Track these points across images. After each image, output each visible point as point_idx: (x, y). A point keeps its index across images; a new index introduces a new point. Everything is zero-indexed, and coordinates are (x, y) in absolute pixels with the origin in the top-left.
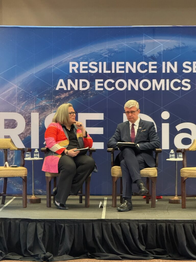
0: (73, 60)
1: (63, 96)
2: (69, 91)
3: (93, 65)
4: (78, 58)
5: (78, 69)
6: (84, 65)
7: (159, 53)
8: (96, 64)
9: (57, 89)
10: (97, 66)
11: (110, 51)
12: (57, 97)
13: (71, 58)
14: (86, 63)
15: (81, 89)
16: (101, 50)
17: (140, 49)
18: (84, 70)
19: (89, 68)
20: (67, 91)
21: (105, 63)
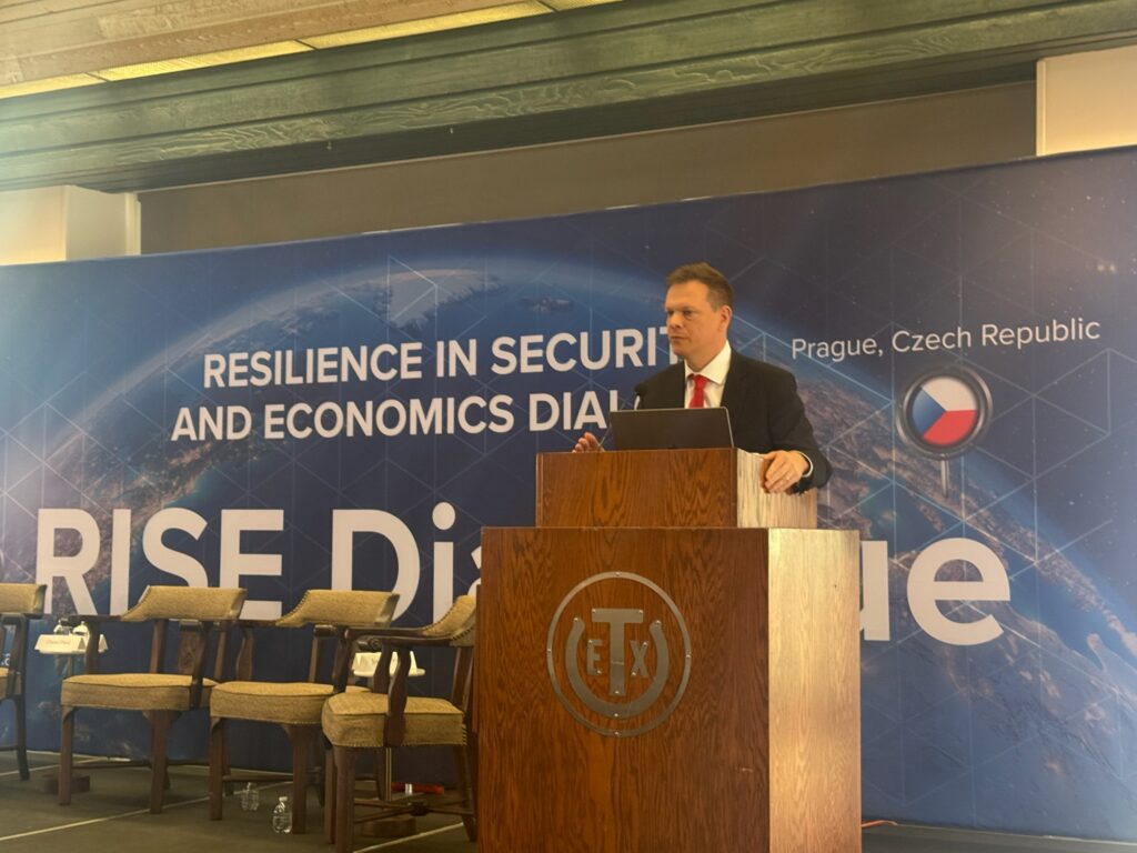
0: (212, 351)
1: (187, 459)
2: (203, 443)
3: (261, 361)
4: (226, 341)
5: (225, 377)
6: (239, 363)
7: (429, 315)
8: (267, 356)
9: (175, 438)
10: (271, 364)
11: (305, 315)
12: (174, 462)
13: (210, 343)
14: (244, 356)
15: (232, 436)
16: (281, 315)
17: (380, 305)
18: (239, 376)
19: (252, 373)
20: (198, 443)
21: (289, 354)
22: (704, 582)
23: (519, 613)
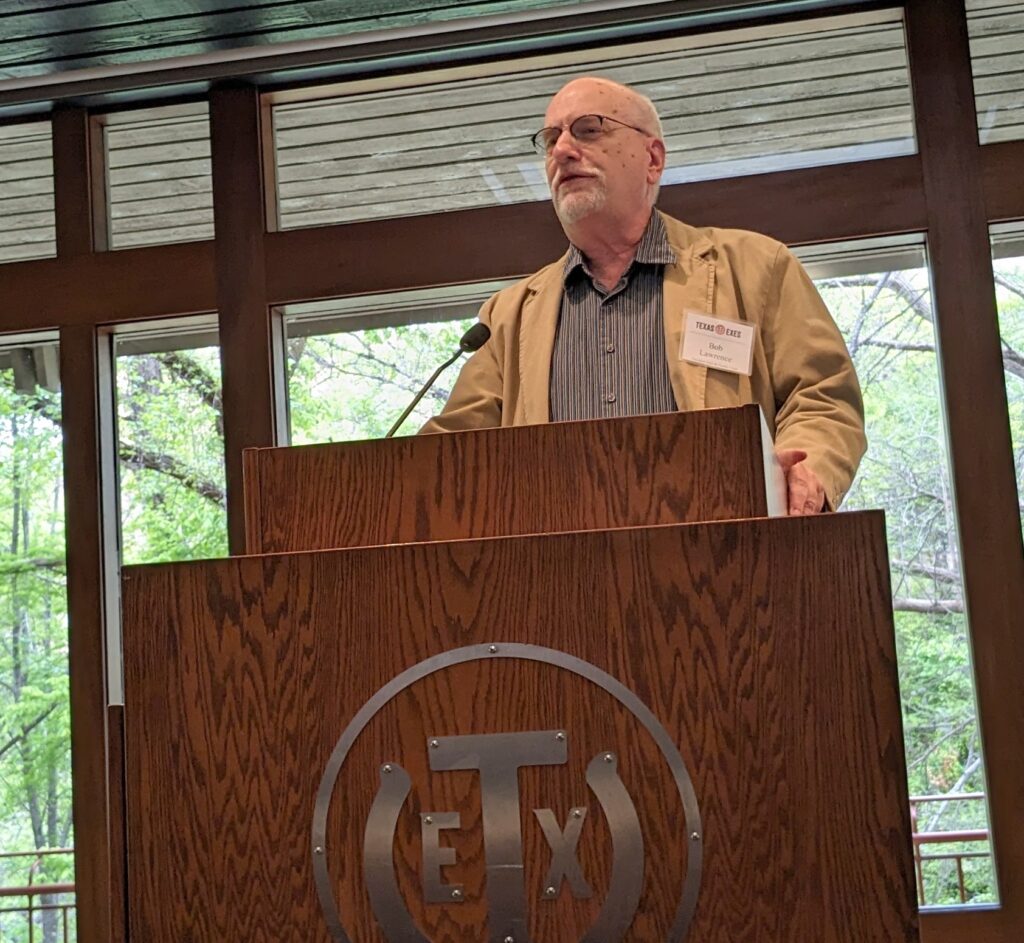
22: (723, 653)
23: (233, 766)
